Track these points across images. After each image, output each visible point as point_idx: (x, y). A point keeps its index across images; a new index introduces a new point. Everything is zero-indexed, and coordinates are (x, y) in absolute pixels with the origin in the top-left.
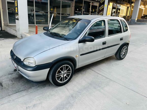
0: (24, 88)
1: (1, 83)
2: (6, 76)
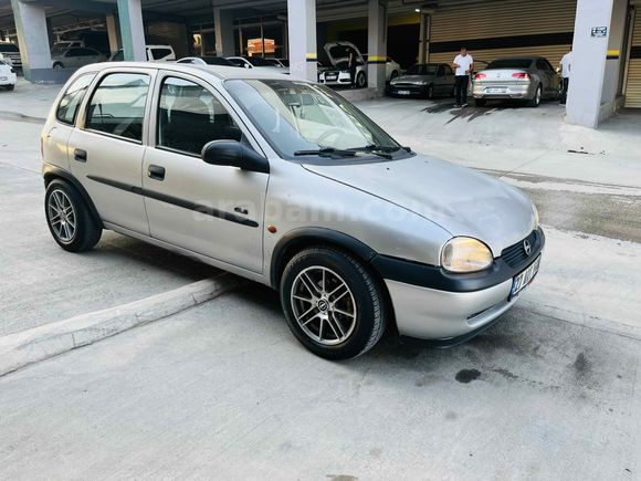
0: (530, 316)
1: (573, 369)
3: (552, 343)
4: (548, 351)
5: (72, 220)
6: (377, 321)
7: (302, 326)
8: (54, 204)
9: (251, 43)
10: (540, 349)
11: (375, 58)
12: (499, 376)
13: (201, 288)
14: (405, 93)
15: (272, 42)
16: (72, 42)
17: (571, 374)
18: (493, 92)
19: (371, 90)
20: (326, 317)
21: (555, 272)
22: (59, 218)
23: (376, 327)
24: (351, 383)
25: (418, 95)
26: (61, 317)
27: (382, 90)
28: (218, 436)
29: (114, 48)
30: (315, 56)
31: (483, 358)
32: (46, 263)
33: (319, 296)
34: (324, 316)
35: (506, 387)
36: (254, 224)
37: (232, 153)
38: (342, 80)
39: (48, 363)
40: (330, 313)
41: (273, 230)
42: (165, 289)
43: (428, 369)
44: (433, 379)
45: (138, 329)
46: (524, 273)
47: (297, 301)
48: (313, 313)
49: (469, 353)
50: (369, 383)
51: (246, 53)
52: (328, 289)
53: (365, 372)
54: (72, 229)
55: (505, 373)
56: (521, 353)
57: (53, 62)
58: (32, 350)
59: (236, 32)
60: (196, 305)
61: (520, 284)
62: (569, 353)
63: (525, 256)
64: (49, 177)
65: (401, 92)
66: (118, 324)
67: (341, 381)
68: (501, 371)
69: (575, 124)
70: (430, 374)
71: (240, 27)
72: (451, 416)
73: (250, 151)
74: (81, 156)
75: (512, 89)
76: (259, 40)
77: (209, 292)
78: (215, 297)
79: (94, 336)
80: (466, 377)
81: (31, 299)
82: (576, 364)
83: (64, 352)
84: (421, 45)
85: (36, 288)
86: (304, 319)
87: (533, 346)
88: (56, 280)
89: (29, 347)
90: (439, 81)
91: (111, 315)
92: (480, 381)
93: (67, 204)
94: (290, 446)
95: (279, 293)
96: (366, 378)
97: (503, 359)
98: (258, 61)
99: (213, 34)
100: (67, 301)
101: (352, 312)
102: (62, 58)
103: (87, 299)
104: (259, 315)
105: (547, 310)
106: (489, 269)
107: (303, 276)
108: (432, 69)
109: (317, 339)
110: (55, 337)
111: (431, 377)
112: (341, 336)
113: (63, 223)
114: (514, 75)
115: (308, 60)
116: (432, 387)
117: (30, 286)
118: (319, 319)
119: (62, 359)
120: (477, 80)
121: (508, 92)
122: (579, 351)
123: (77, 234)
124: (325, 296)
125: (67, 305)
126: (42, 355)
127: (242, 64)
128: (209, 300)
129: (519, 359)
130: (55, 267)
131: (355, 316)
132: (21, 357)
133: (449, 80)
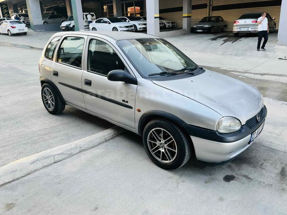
0: (259, 147)
1: (279, 175)
2: (260, 180)
3: (269, 161)
4: (267, 165)
5: (53, 101)
6: (187, 154)
7: (153, 153)
8: (45, 93)
9: (129, 9)
10: (264, 164)
11: (186, 15)
12: (244, 179)
13: (108, 133)
14: (200, 31)
15: (139, 8)
16: (51, 12)
17: (278, 178)
18: (242, 30)
19: (184, 30)
20: (163, 151)
21: (272, 124)
22: (47, 100)
23: (186, 157)
24: (175, 181)
25: (206, 32)
26: (49, 147)
27: (189, 30)
28: (116, 206)
29: (69, 14)
30: (158, 16)
31: (236, 169)
32: (42, 120)
33: (160, 141)
34: (162, 150)
35: (247, 184)
36: (131, 108)
37: (121, 76)
39: (44, 170)
40: (165, 149)
41: (139, 111)
42: (92, 133)
43: (211, 175)
44: (212, 180)
45: (81, 153)
46: (257, 131)
47: (150, 143)
48: (157, 148)
49: (230, 167)
50: (183, 181)
51: (127, 14)
52: (164, 138)
53: (181, 175)
54: (53, 105)
55: (247, 177)
56: (255, 167)
57: (43, 22)
58: (37, 164)
59: (122, 5)
60: (106, 141)
61: (255, 135)
62: (277, 167)
63: (257, 122)
64: (42, 82)
65: (198, 31)
66: (73, 151)
67: (170, 180)
68: (245, 176)
69: (282, 45)
70: (211, 177)
71: (124, 2)
72: (221, 199)
73: (128, 74)
74: (56, 74)
76: (133, 7)
77: (111, 135)
78: (114, 137)
79: (63, 157)
80: (228, 179)
81: (37, 138)
82: (281, 173)
83: (50, 165)
84: (208, 7)
85: (38, 133)
86: (154, 151)
87: (261, 163)
88: (47, 128)
89: (35, 163)
90: (217, 24)
91: (70, 147)
92: (235, 181)
93: (50, 94)
94: (148, 212)
95: (142, 138)
96: (182, 179)
97: (246, 170)
98: (132, 18)
99: (112, 6)
100: (51, 139)
101: (175, 150)
102: (47, 20)
103: (60, 138)
104: (134, 146)
105: (267, 144)
106: (240, 131)
107: (153, 132)
108: (213, 19)
109: (160, 160)
110: (47, 158)
111: (212, 178)
112: (170, 159)
113: (49, 102)
114: (252, 22)
115: (155, 18)
116: (212, 184)
117: (36, 132)
118: (160, 151)
119: (50, 168)
120: (235, 24)
121: (250, 29)
122: (282, 166)
123: (55, 107)
124: (163, 141)
125: (51, 141)
126: (41, 166)
127: (125, 20)
128: (112, 138)
129: (254, 170)
130: (46, 122)
131: (176, 151)
132: (33, 167)
133: (221, 24)
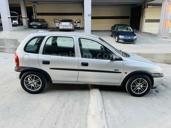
5: (39, 83)
7: (134, 92)
8: (27, 80)
11: (25, 17)
14: (35, 27)
19: (25, 26)
22: (29, 84)
30: (10, 16)
34: (139, 88)
38: (14, 23)
41: (126, 73)
52: (141, 82)
65: (34, 27)
74: (47, 63)
75: (69, 27)
84: (34, 13)
86: (134, 90)
90: (44, 24)
93: (37, 79)
101: (147, 86)
107: (135, 81)
113: (32, 85)
114: (69, 24)
115: (8, 18)
120: (60, 25)
121: (68, 28)
133: (46, 23)
